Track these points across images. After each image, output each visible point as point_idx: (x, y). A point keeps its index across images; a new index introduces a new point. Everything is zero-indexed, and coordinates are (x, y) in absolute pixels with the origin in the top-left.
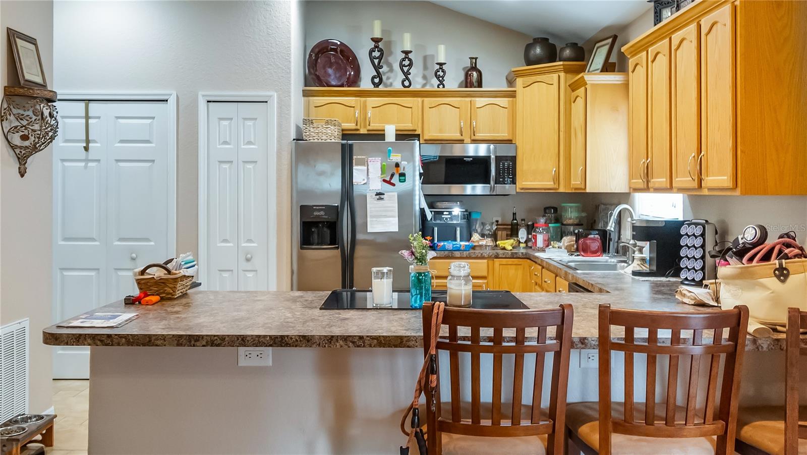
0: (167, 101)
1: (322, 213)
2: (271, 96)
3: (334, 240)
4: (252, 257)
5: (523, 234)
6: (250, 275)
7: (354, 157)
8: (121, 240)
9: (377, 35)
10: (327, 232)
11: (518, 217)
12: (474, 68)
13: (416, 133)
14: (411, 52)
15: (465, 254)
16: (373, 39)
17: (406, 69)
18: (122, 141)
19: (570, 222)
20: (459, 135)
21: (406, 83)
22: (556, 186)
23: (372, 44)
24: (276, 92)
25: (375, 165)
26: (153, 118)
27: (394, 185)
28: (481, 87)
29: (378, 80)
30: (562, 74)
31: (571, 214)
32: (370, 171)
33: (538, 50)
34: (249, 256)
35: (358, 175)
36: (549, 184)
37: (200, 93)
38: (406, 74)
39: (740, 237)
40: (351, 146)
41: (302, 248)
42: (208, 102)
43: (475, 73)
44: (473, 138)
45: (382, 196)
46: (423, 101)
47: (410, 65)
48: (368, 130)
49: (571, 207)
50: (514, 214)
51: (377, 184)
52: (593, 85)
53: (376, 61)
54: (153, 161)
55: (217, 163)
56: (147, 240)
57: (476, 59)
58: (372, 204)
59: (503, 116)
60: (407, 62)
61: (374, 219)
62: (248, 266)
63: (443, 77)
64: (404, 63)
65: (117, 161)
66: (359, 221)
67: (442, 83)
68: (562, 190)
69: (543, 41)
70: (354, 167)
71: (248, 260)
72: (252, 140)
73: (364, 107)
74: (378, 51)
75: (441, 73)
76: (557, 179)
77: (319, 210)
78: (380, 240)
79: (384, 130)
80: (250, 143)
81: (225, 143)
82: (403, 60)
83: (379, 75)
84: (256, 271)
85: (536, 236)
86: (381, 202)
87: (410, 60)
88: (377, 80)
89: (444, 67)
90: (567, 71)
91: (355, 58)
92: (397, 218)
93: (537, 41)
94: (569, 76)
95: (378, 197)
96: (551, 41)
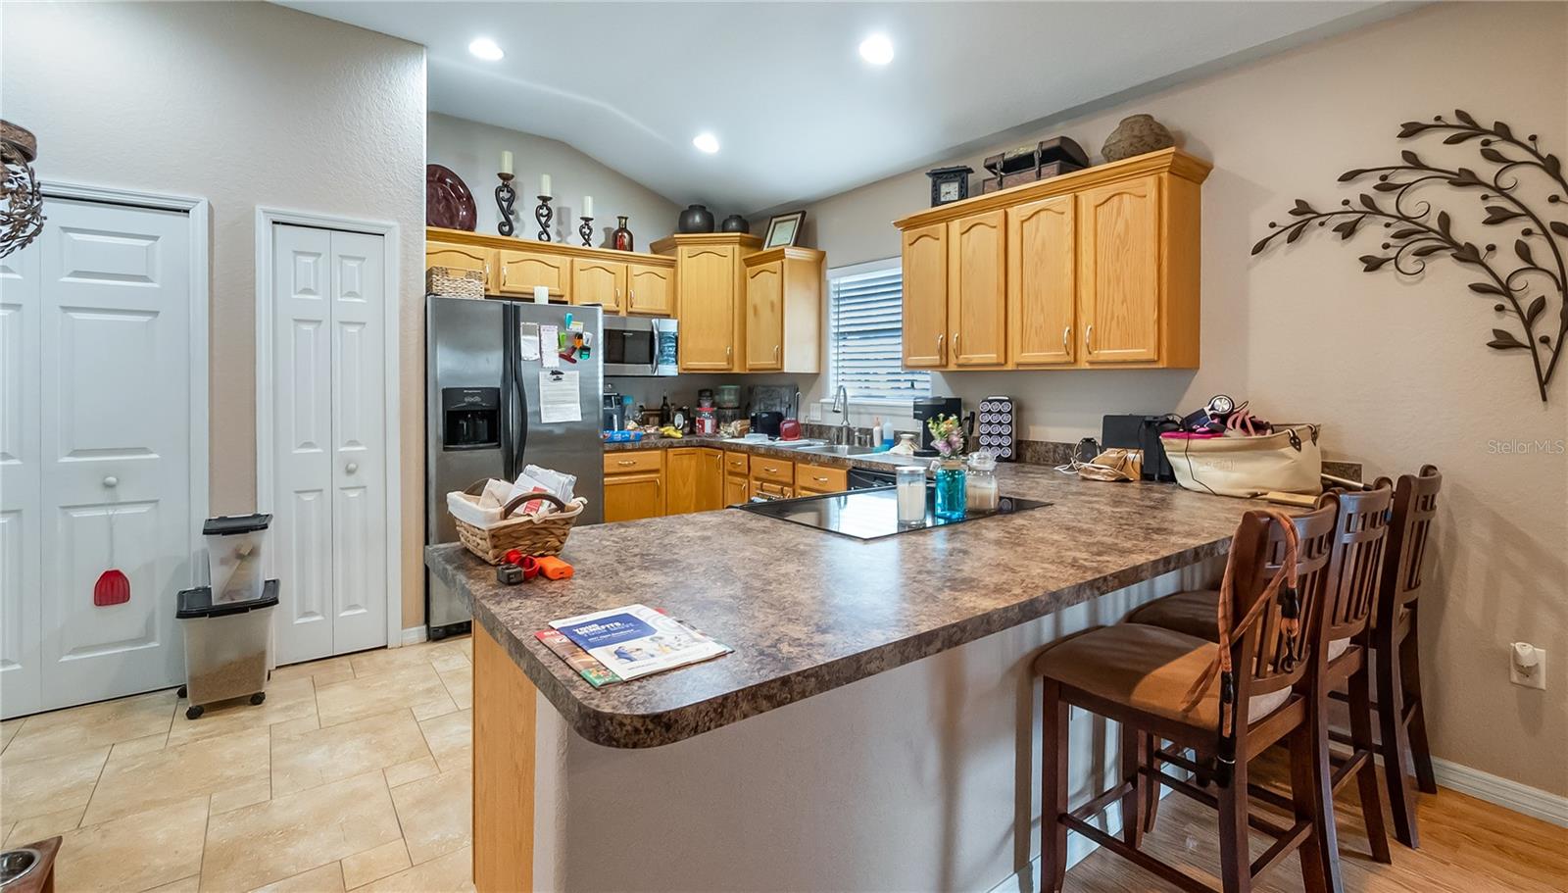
0: (188, 212)
1: (477, 399)
2: (389, 227)
3: (494, 436)
4: (357, 467)
5: (679, 419)
6: (353, 494)
7: (522, 324)
8: (75, 453)
9: (507, 170)
10: (483, 424)
11: (669, 402)
12: (623, 229)
13: (564, 299)
14: (550, 199)
15: (638, 445)
16: (500, 175)
17: (543, 220)
18: (77, 274)
19: (730, 405)
20: (614, 305)
21: (544, 237)
22: (730, 366)
23: (500, 182)
24: (398, 220)
25: (550, 335)
26: (156, 238)
27: (574, 361)
28: (632, 250)
29: (507, 226)
30: (737, 247)
31: (729, 397)
32: (543, 342)
33: (697, 219)
34: (352, 466)
35: (528, 348)
36: (722, 364)
37: (259, 209)
38: (545, 226)
39: (1207, 409)
40: (517, 308)
41: (445, 449)
42: (274, 223)
43: (626, 234)
44: (630, 310)
45: (560, 376)
46: (572, 261)
47: (549, 216)
48: (501, 292)
49: (730, 389)
50: (665, 398)
51: (552, 361)
52: (790, 259)
53: (505, 204)
54: (156, 313)
55: (292, 323)
56: (144, 450)
57: (626, 218)
58: (546, 385)
59: (661, 287)
60: (544, 211)
61: (549, 406)
62: (351, 481)
63: (589, 235)
64: (541, 211)
65: (65, 309)
66: (530, 409)
67: (587, 242)
68: (736, 370)
69: (701, 208)
70: (522, 337)
71: (350, 472)
72: (357, 290)
73: (498, 260)
74: (508, 192)
75: (588, 232)
76: (730, 359)
77: (473, 395)
78: (558, 431)
79: (533, 294)
80: (352, 294)
81: (307, 291)
82: (541, 207)
83: (509, 222)
84: (364, 487)
85: (703, 421)
86: (558, 383)
87: (549, 209)
88: (506, 229)
89: (591, 223)
90: (742, 243)
91: (470, 197)
92: (579, 405)
93: (693, 209)
94: (743, 249)
95: (555, 377)
96: (708, 210)
